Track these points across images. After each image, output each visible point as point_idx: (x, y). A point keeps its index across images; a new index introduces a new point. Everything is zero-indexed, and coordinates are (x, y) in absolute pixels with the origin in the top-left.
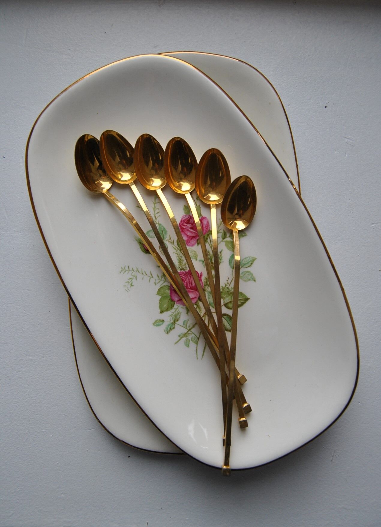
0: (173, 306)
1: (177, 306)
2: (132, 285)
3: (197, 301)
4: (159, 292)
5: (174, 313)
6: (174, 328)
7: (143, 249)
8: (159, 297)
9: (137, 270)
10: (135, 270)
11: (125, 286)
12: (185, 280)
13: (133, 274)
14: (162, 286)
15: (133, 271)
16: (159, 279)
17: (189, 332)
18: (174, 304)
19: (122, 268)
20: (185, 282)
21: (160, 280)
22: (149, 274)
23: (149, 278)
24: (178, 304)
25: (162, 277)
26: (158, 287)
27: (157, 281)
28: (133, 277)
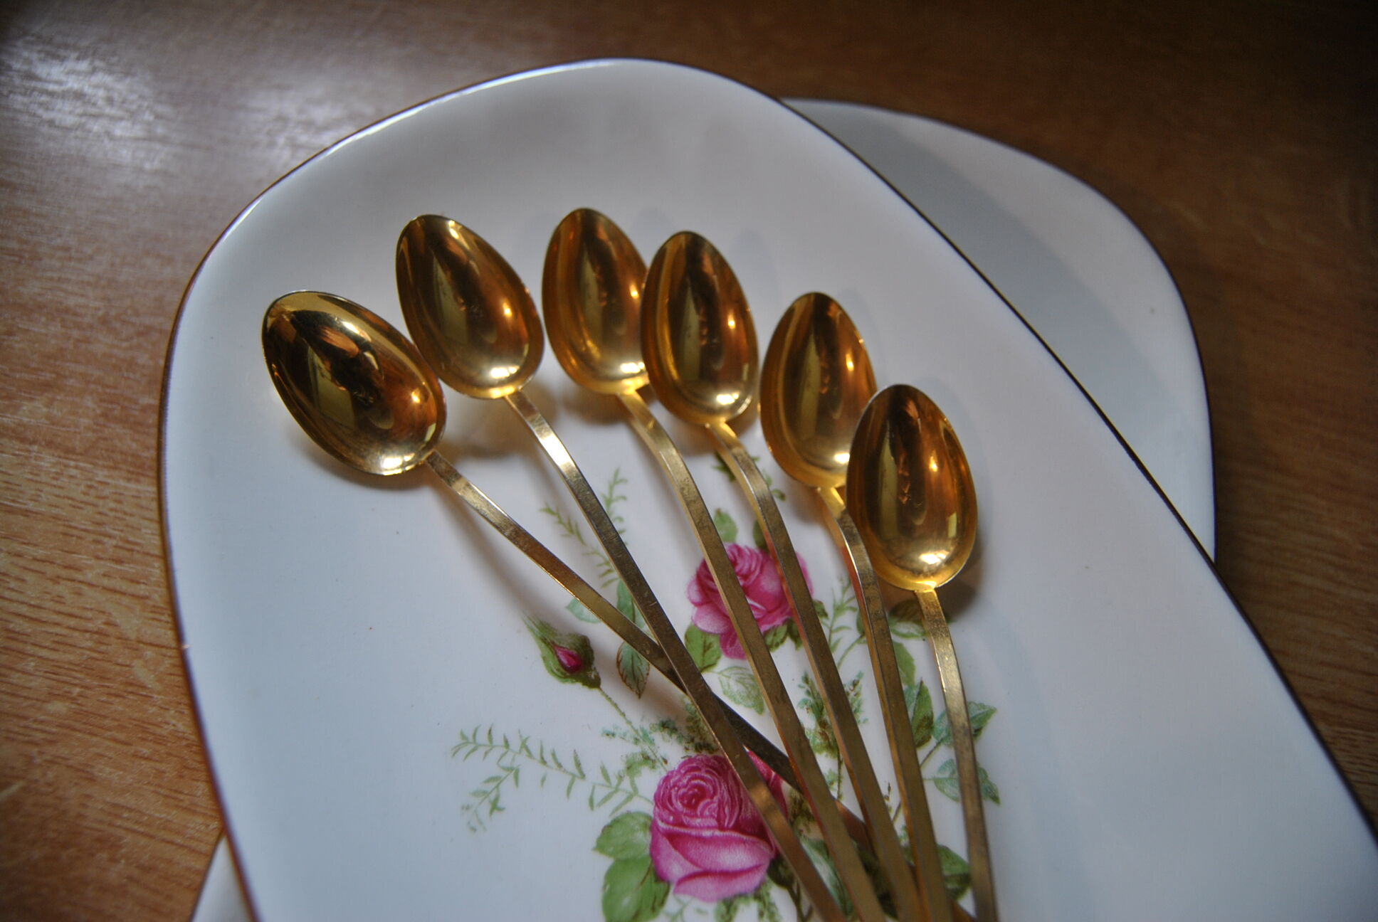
0: (662, 903)
1: (679, 901)
2: (495, 807)
3: (762, 883)
4: (606, 841)
7: (551, 663)
8: (604, 863)
9: (524, 746)
10: (515, 744)
11: (468, 808)
12: (715, 793)
13: (507, 761)
14: (619, 813)
15: (505, 750)
16: (610, 786)
18: (666, 893)
19: (463, 736)
20: (716, 799)
21: (610, 790)
22: (570, 765)
23: (569, 778)
24: (685, 892)
25: (620, 778)
26: (603, 816)
27: (600, 794)
28: (503, 774)
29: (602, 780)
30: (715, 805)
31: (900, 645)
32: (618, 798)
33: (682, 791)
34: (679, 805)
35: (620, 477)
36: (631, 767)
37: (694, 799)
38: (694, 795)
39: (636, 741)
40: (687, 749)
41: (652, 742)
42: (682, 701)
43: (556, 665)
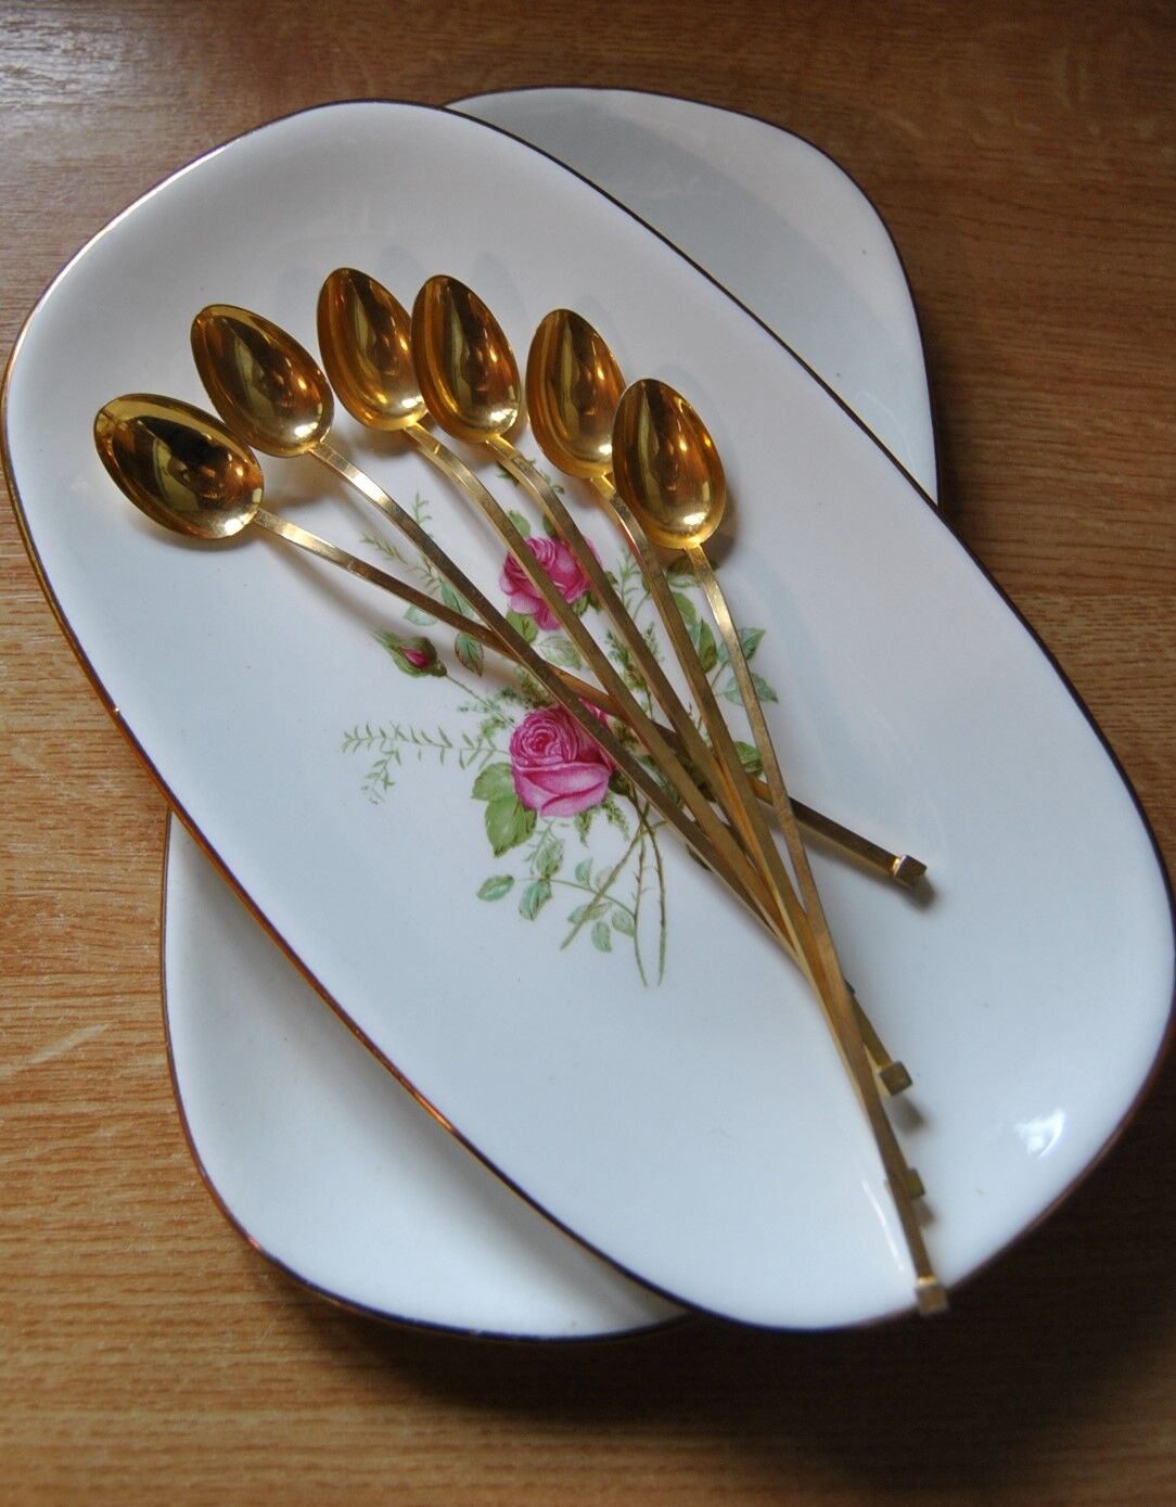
0: (534, 825)
1: (546, 821)
2: (387, 783)
3: (606, 795)
4: (480, 788)
5: (539, 847)
6: (548, 896)
7: (402, 663)
8: (482, 806)
9: (398, 733)
10: (390, 733)
11: (366, 788)
12: (556, 736)
13: (387, 748)
14: (485, 767)
15: (382, 739)
16: (473, 748)
17: (602, 901)
18: (535, 818)
19: (347, 735)
20: (558, 741)
21: (474, 751)
22: (438, 740)
23: (440, 749)
24: (549, 814)
25: (480, 741)
26: (474, 771)
27: (467, 755)
28: (386, 758)
29: (466, 745)
30: (558, 746)
32: (482, 756)
33: (530, 741)
34: (530, 751)
36: (487, 731)
37: (541, 744)
38: (540, 742)
39: (486, 710)
40: (527, 708)
41: (498, 708)
42: (515, 672)
43: (406, 666)
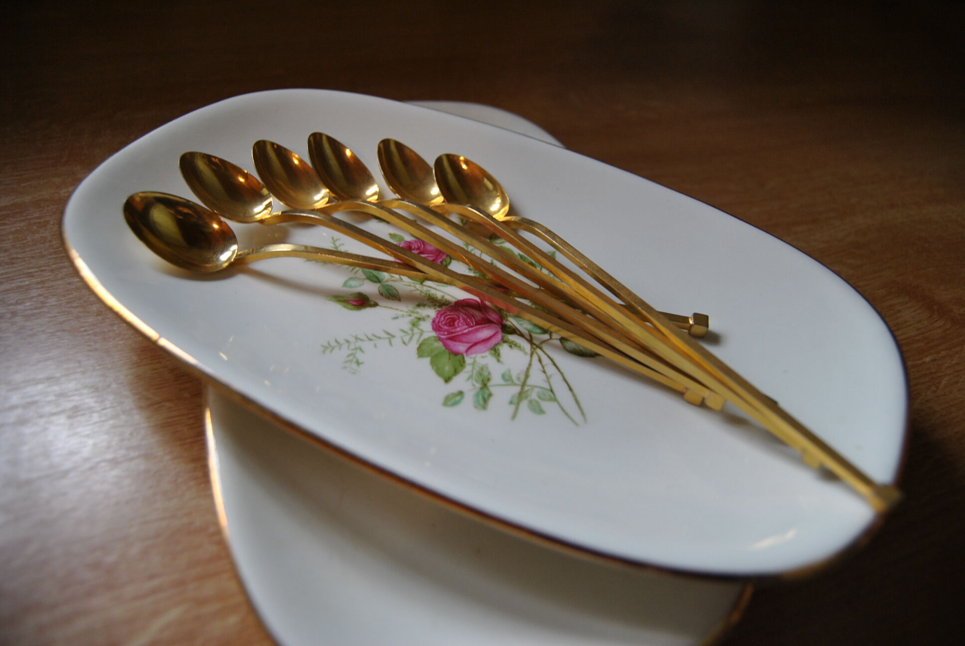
0: (464, 362)
1: (471, 358)
2: (358, 363)
3: (503, 337)
4: (421, 351)
5: (472, 371)
6: (490, 395)
8: (427, 361)
9: (357, 338)
10: (352, 340)
11: (346, 368)
12: (459, 317)
13: (352, 346)
14: (420, 341)
15: (348, 344)
16: (409, 334)
17: (526, 388)
18: (463, 358)
19: (323, 346)
20: (461, 319)
21: (411, 335)
22: (386, 336)
23: (387, 341)
24: (471, 354)
25: (412, 330)
26: (414, 345)
27: (406, 339)
28: (354, 352)
29: (403, 334)
30: (462, 321)
31: (501, 247)
32: (416, 337)
33: (444, 323)
34: (446, 327)
35: (335, 239)
36: (414, 324)
37: (451, 323)
38: (450, 322)
39: (410, 316)
40: (435, 309)
41: (417, 313)
42: (421, 295)
43: (352, 307)
